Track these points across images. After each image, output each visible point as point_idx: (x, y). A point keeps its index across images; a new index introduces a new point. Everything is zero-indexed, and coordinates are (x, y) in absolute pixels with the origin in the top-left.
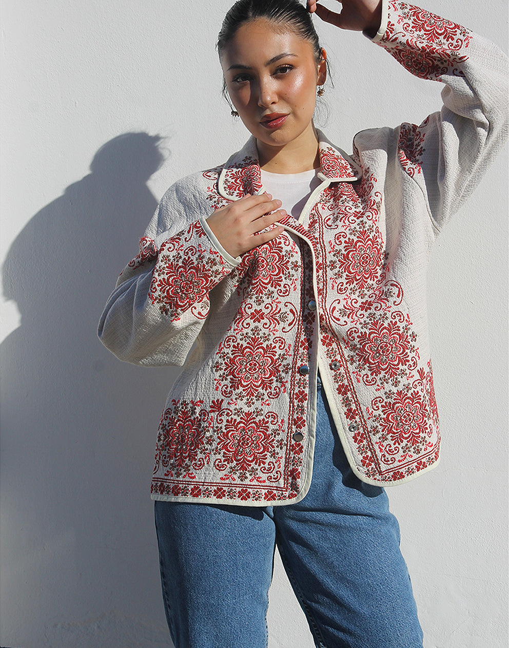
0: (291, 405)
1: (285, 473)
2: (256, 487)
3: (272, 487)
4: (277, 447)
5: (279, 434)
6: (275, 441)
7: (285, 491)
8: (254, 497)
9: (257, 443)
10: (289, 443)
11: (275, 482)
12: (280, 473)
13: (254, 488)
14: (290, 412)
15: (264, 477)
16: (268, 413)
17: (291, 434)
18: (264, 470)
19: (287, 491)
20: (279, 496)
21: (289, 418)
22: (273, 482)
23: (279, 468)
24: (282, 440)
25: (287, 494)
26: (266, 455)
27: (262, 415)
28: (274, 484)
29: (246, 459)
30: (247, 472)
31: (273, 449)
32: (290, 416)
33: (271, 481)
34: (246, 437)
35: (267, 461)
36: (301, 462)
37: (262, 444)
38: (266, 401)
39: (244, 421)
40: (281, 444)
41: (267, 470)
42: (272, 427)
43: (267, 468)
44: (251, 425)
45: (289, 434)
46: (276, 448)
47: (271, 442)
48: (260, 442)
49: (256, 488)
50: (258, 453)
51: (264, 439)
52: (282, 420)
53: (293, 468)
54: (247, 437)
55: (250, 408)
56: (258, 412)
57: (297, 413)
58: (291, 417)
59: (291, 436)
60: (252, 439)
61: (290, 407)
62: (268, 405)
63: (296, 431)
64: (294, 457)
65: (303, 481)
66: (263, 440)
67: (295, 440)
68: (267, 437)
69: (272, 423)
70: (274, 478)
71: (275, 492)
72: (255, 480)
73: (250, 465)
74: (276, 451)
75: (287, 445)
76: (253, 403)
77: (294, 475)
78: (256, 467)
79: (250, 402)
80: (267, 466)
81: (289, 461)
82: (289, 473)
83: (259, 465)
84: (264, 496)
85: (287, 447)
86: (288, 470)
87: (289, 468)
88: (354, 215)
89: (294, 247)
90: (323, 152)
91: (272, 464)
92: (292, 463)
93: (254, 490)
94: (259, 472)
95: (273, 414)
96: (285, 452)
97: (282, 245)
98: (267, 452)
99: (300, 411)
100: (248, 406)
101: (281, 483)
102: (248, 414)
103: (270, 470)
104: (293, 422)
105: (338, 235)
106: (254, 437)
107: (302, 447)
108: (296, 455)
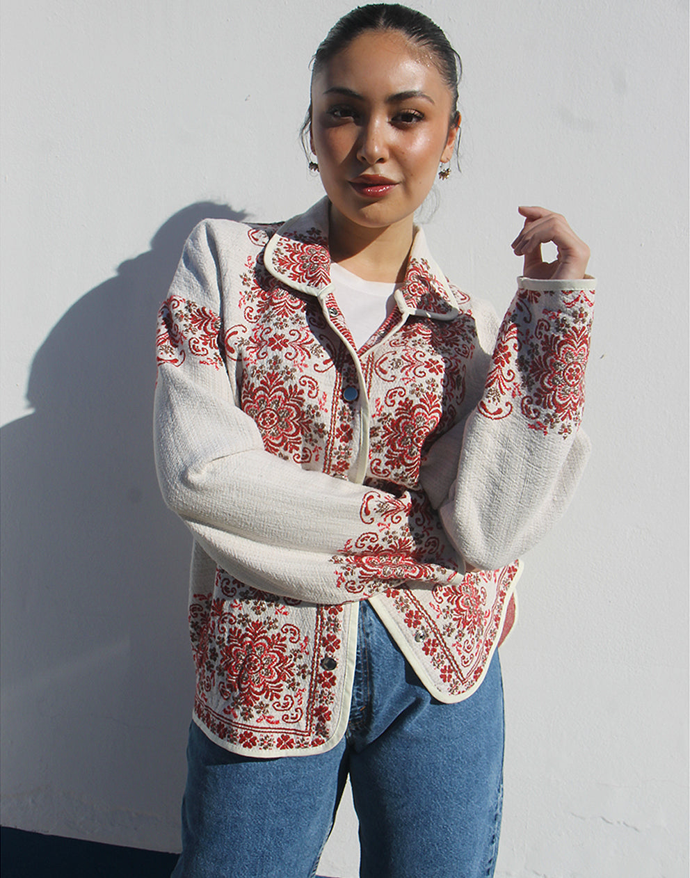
0: (319, 616)
1: (308, 711)
2: (265, 730)
3: (289, 729)
4: (298, 674)
5: (301, 657)
6: (295, 666)
7: (307, 736)
8: (262, 744)
9: (269, 667)
10: (315, 672)
11: (292, 723)
12: (301, 711)
13: (262, 732)
14: (317, 626)
15: (278, 716)
16: (285, 625)
17: (318, 658)
18: (277, 706)
19: (310, 735)
20: (298, 742)
21: (316, 636)
22: (290, 722)
23: (299, 704)
24: (305, 666)
25: (310, 739)
26: (281, 685)
27: (277, 627)
28: (291, 726)
29: (253, 690)
30: (252, 708)
31: (292, 677)
32: (317, 633)
33: (287, 722)
34: (253, 657)
35: (283, 694)
36: (332, 698)
37: (276, 670)
38: (282, 608)
39: (250, 634)
40: (304, 671)
41: (283, 707)
42: (291, 646)
43: (282, 704)
44: (260, 641)
45: (316, 660)
46: (296, 677)
47: (289, 667)
48: (274, 667)
49: (265, 732)
50: (270, 682)
51: (279, 663)
52: (306, 638)
53: (320, 706)
54: (255, 657)
55: (259, 616)
56: (271, 623)
57: (328, 630)
58: (319, 634)
59: (318, 661)
60: (261, 661)
61: (317, 620)
62: (285, 613)
63: (326, 655)
64: (322, 692)
65: (335, 724)
66: (277, 665)
67: (324, 668)
68: (283, 660)
69: (291, 641)
70: (292, 718)
71: (292, 736)
72: (264, 720)
73: (258, 699)
74: (296, 681)
75: (312, 674)
76: (264, 610)
77: (322, 715)
78: (267, 701)
79: (259, 608)
80: (282, 700)
81: (314, 696)
82: (314, 712)
83: (271, 700)
84: (277, 743)
85: (312, 676)
86: (312, 707)
87: (314, 705)
88: (425, 364)
89: (323, 402)
90: (414, 262)
91: (290, 699)
92: (319, 699)
93: (262, 734)
94: (270, 708)
95: (292, 627)
96: (308, 683)
97: (305, 396)
98: (284, 681)
99: (332, 627)
100: (256, 613)
101: (303, 724)
102: (257, 625)
103: (287, 706)
104: (322, 642)
105: (393, 391)
106: (265, 659)
107: (334, 678)
108: (326, 688)
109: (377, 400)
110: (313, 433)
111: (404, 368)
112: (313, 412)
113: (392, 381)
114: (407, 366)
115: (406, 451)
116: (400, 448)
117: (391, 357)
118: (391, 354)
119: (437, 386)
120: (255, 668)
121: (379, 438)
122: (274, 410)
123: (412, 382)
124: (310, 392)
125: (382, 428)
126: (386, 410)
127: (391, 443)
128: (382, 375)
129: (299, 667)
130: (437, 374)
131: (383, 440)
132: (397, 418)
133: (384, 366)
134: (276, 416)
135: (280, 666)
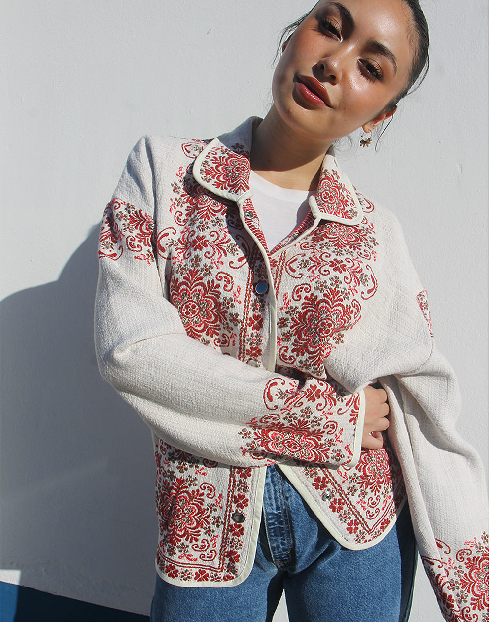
0: (232, 479)
1: (221, 553)
2: (185, 565)
3: (205, 566)
4: (213, 524)
5: (217, 510)
6: (211, 517)
7: (220, 572)
8: (182, 577)
9: (189, 516)
10: (227, 523)
11: (208, 561)
12: (216, 552)
13: (183, 567)
14: (230, 487)
15: (196, 555)
16: (203, 483)
17: (230, 512)
18: (196, 547)
19: (222, 572)
20: (212, 577)
21: (228, 494)
22: (206, 561)
23: (214, 547)
24: (219, 517)
25: (222, 575)
26: (199, 531)
27: (196, 485)
28: (207, 563)
29: (176, 533)
30: (176, 547)
31: (208, 526)
32: (229, 492)
33: (204, 560)
34: (177, 507)
35: (200, 538)
36: (240, 545)
37: (195, 519)
38: (201, 469)
39: (175, 487)
40: (218, 522)
41: (200, 548)
42: (207, 501)
43: (199, 546)
44: (183, 494)
45: (228, 513)
46: (211, 525)
47: (206, 517)
48: (194, 517)
49: (185, 567)
50: (190, 528)
51: (198, 514)
52: (221, 495)
53: (231, 550)
54: (179, 507)
55: (182, 474)
56: (191, 481)
57: (239, 490)
58: (231, 493)
59: (229, 515)
60: (183, 511)
61: (230, 482)
62: (204, 474)
63: (236, 510)
64: (233, 539)
65: (243, 566)
66: (196, 515)
67: (234, 520)
68: (201, 511)
69: (208, 497)
70: (207, 557)
71: (208, 571)
72: (185, 558)
73: (180, 541)
74: (212, 529)
75: (224, 524)
76: (186, 469)
77: (233, 557)
78: (187, 543)
79: (182, 467)
80: (199, 543)
81: (226, 542)
82: (226, 554)
83: (191, 542)
84: (195, 576)
85: (225, 526)
86: (224, 550)
87: (226, 548)
88: (330, 263)
89: (237, 294)
90: (326, 173)
91: (206, 542)
92: (230, 545)
93: (183, 568)
94: (189, 549)
95: (209, 486)
96: (222, 532)
97: (221, 290)
98: (201, 528)
99: (242, 488)
100: (180, 471)
101: (216, 563)
102: (181, 481)
103: (204, 548)
104: (233, 499)
105: (299, 287)
106: (186, 509)
107: (243, 529)
108: (236, 536)
109: (285, 295)
110: (228, 322)
111: (311, 268)
112: (228, 303)
113: (300, 278)
114: (313, 266)
115: (310, 340)
116: (305, 338)
117: (300, 258)
118: (300, 256)
119: (341, 283)
120: (178, 516)
121: (288, 329)
122: (195, 302)
123: (317, 280)
124: (226, 286)
125: (290, 319)
126: (293, 304)
127: (298, 333)
128: (291, 273)
129: (214, 518)
130: (341, 272)
131: (291, 330)
132: (304, 311)
133: (294, 266)
134: (197, 307)
135: (198, 516)
